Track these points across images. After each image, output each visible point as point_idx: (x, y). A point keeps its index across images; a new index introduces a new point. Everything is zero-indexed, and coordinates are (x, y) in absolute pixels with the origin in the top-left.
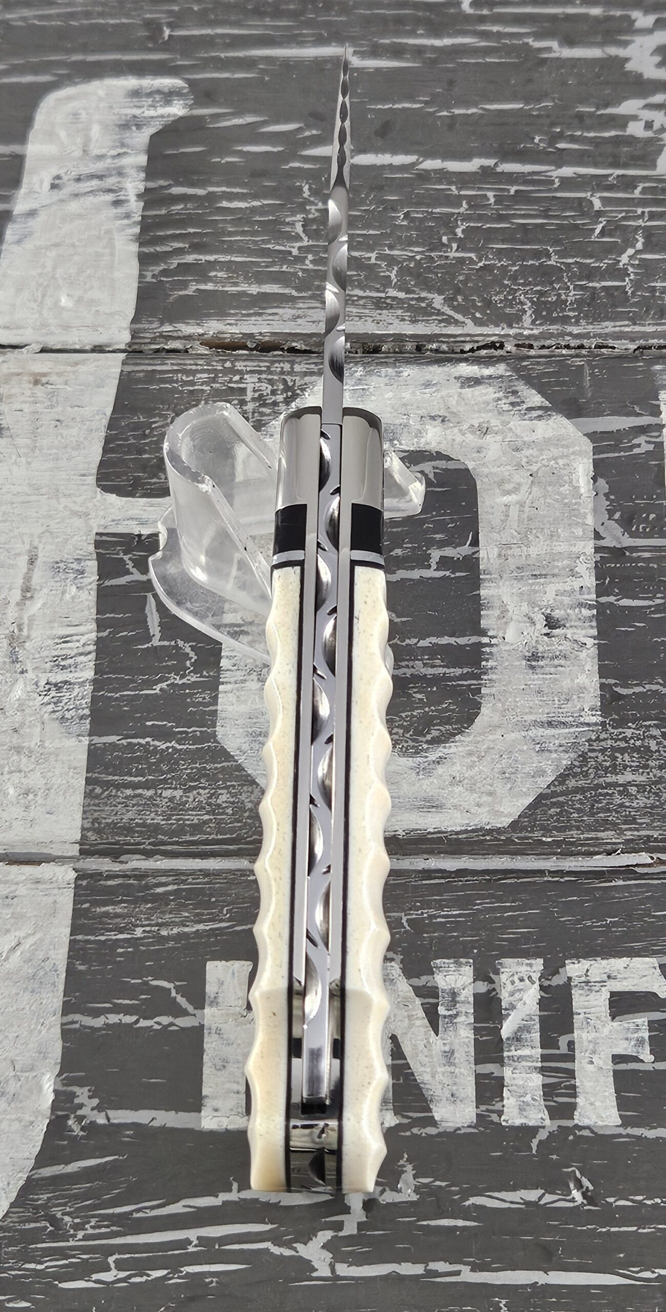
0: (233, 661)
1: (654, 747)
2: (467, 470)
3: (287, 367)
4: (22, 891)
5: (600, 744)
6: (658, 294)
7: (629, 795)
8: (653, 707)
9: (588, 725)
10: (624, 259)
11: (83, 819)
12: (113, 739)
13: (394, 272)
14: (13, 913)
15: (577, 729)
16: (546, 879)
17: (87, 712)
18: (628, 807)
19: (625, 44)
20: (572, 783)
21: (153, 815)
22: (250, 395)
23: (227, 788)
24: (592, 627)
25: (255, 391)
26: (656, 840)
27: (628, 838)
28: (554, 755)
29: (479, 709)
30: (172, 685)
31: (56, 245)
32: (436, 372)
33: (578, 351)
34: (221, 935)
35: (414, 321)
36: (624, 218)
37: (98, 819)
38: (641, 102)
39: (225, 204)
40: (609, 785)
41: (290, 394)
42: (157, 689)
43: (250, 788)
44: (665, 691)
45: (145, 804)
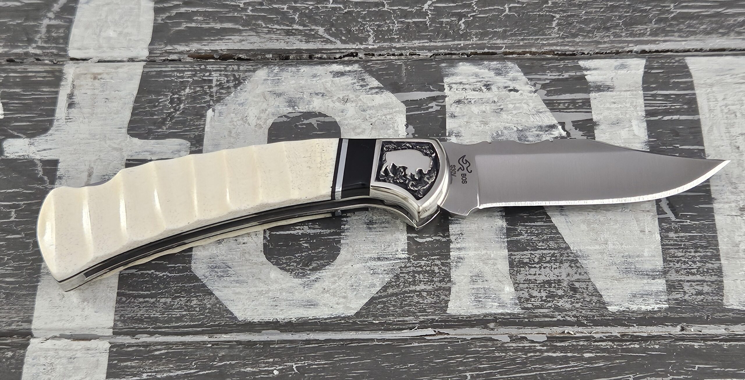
1: (436, 270)
2: (336, 122)
3: (236, 68)
4: (79, 354)
5: (407, 269)
6: (444, 25)
7: (422, 297)
8: (437, 248)
9: (400, 259)
10: (426, 6)
11: (115, 315)
12: (133, 271)
13: (297, 15)
14: (74, 367)
15: (394, 262)
16: (374, 343)
18: (422, 303)
20: (390, 291)
21: (154, 312)
22: (214, 83)
23: (196, 297)
25: (217, 81)
26: (437, 321)
27: (421, 320)
28: (381, 276)
29: (339, 251)
31: (108, 4)
32: (319, 69)
33: (399, 57)
34: (191, 377)
35: (307, 42)
37: (123, 315)
40: (411, 292)
41: (237, 82)
43: (209, 297)
44: (444, 240)
45: (150, 306)
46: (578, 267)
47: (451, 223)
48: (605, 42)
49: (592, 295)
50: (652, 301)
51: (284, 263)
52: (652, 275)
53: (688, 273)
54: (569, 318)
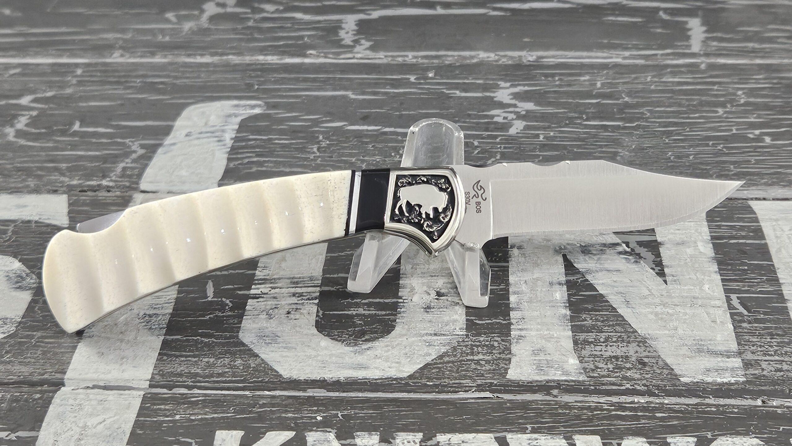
0: (253, 307)
1: (496, 345)
4: (111, 398)
5: (465, 343)
7: (481, 365)
8: (497, 328)
9: (458, 335)
11: (154, 370)
12: (179, 337)
14: (104, 408)
15: (451, 337)
17: (165, 326)
18: (479, 370)
19: (494, 92)
20: (446, 359)
21: (195, 369)
23: (241, 358)
26: (496, 385)
27: (479, 384)
28: (437, 347)
29: (395, 328)
30: (216, 316)
31: (184, 155)
34: (227, 420)
36: (490, 149)
37: (162, 370)
38: (503, 111)
39: (277, 141)
40: (468, 360)
42: (208, 318)
43: (255, 358)
44: (505, 322)
45: (192, 364)
46: (646, 347)
47: (512, 310)
49: (663, 368)
50: (727, 375)
51: (337, 335)
52: (728, 355)
53: (765, 355)
54: (638, 388)
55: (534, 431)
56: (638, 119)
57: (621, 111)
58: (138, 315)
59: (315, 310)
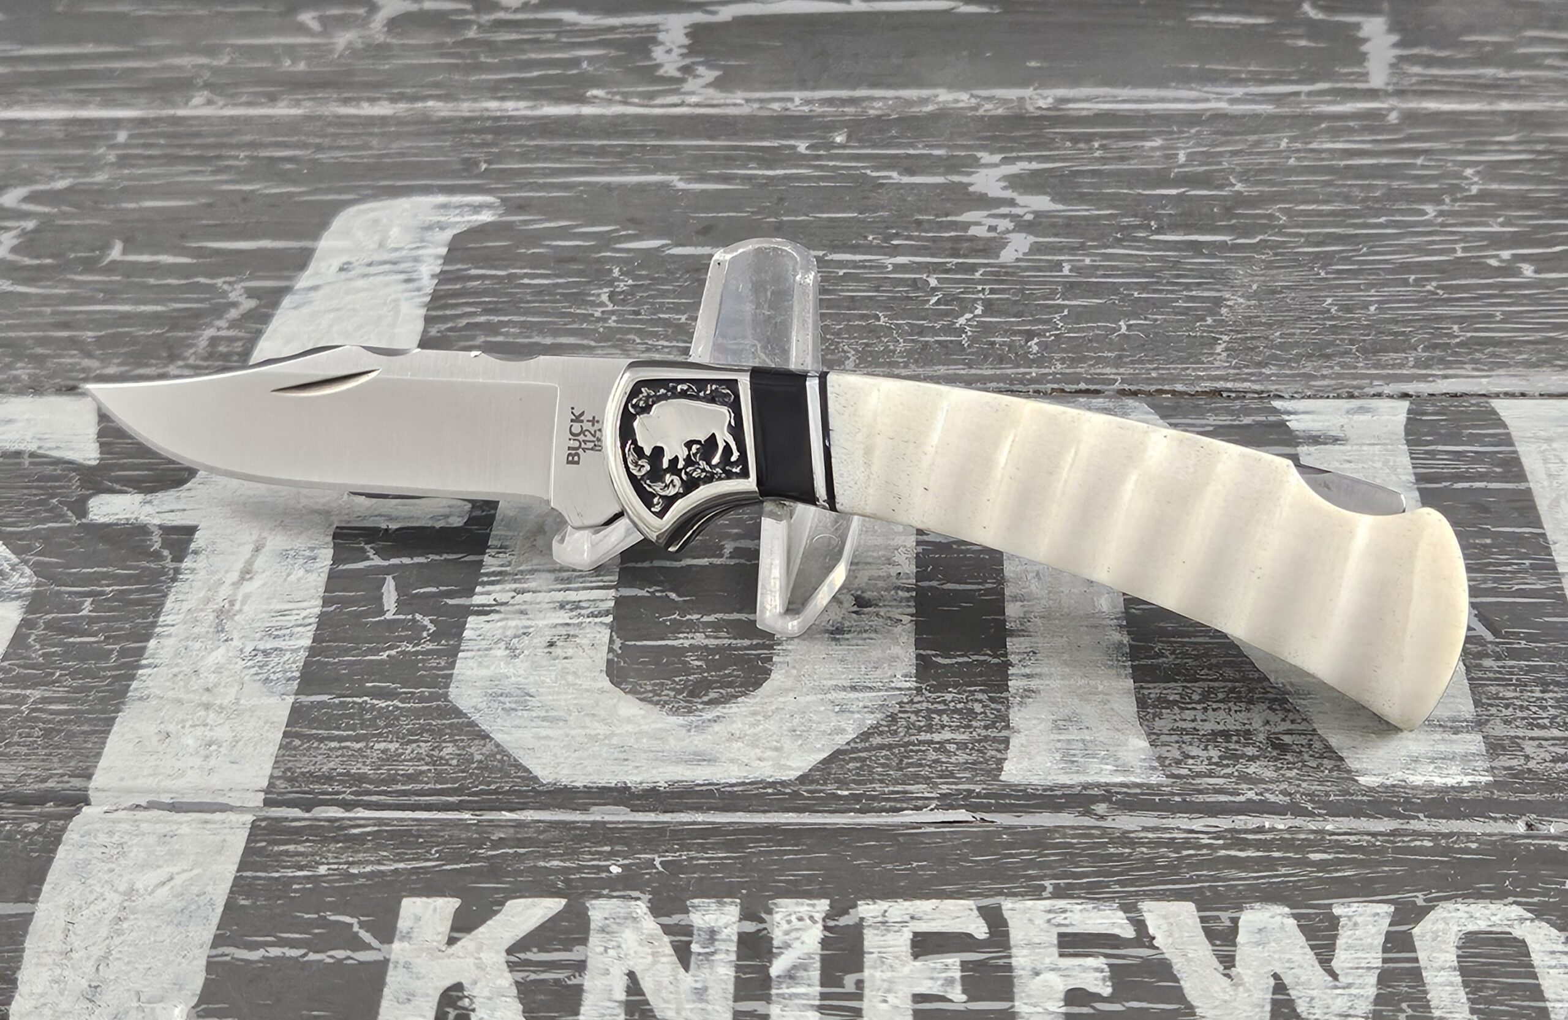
0: (478, 632)
1: (978, 709)
5: (914, 706)
6: (997, 346)
7: (948, 752)
8: (981, 674)
9: (900, 689)
10: (961, 321)
11: (274, 768)
12: (325, 698)
14: (169, 851)
15: (886, 693)
17: (297, 674)
18: (945, 763)
19: (969, 174)
20: (877, 740)
21: (359, 765)
23: (454, 741)
24: (909, 606)
26: (979, 796)
27: (944, 792)
28: (857, 716)
29: (769, 674)
30: (403, 652)
31: (336, 310)
34: (426, 873)
36: (962, 293)
37: (292, 768)
38: (986, 213)
39: (526, 281)
40: (921, 743)
42: (384, 655)
43: (482, 742)
44: (996, 661)
45: (353, 755)
46: (1289, 711)
47: (1011, 636)
48: (1324, 377)
49: (1322, 757)
50: (1454, 770)
51: (650, 691)
52: (1454, 727)
53: (1531, 726)
54: (1272, 798)
55: (1059, 893)
56: (1263, 228)
57: (1228, 212)
58: (241, 650)
59: (606, 639)
